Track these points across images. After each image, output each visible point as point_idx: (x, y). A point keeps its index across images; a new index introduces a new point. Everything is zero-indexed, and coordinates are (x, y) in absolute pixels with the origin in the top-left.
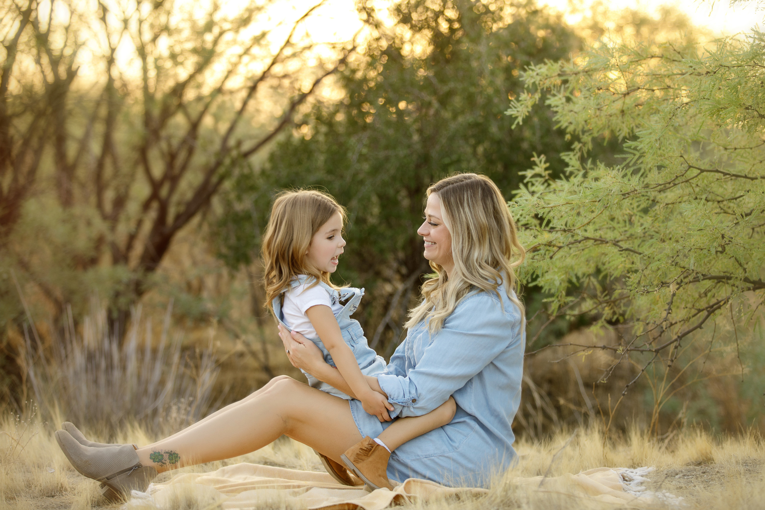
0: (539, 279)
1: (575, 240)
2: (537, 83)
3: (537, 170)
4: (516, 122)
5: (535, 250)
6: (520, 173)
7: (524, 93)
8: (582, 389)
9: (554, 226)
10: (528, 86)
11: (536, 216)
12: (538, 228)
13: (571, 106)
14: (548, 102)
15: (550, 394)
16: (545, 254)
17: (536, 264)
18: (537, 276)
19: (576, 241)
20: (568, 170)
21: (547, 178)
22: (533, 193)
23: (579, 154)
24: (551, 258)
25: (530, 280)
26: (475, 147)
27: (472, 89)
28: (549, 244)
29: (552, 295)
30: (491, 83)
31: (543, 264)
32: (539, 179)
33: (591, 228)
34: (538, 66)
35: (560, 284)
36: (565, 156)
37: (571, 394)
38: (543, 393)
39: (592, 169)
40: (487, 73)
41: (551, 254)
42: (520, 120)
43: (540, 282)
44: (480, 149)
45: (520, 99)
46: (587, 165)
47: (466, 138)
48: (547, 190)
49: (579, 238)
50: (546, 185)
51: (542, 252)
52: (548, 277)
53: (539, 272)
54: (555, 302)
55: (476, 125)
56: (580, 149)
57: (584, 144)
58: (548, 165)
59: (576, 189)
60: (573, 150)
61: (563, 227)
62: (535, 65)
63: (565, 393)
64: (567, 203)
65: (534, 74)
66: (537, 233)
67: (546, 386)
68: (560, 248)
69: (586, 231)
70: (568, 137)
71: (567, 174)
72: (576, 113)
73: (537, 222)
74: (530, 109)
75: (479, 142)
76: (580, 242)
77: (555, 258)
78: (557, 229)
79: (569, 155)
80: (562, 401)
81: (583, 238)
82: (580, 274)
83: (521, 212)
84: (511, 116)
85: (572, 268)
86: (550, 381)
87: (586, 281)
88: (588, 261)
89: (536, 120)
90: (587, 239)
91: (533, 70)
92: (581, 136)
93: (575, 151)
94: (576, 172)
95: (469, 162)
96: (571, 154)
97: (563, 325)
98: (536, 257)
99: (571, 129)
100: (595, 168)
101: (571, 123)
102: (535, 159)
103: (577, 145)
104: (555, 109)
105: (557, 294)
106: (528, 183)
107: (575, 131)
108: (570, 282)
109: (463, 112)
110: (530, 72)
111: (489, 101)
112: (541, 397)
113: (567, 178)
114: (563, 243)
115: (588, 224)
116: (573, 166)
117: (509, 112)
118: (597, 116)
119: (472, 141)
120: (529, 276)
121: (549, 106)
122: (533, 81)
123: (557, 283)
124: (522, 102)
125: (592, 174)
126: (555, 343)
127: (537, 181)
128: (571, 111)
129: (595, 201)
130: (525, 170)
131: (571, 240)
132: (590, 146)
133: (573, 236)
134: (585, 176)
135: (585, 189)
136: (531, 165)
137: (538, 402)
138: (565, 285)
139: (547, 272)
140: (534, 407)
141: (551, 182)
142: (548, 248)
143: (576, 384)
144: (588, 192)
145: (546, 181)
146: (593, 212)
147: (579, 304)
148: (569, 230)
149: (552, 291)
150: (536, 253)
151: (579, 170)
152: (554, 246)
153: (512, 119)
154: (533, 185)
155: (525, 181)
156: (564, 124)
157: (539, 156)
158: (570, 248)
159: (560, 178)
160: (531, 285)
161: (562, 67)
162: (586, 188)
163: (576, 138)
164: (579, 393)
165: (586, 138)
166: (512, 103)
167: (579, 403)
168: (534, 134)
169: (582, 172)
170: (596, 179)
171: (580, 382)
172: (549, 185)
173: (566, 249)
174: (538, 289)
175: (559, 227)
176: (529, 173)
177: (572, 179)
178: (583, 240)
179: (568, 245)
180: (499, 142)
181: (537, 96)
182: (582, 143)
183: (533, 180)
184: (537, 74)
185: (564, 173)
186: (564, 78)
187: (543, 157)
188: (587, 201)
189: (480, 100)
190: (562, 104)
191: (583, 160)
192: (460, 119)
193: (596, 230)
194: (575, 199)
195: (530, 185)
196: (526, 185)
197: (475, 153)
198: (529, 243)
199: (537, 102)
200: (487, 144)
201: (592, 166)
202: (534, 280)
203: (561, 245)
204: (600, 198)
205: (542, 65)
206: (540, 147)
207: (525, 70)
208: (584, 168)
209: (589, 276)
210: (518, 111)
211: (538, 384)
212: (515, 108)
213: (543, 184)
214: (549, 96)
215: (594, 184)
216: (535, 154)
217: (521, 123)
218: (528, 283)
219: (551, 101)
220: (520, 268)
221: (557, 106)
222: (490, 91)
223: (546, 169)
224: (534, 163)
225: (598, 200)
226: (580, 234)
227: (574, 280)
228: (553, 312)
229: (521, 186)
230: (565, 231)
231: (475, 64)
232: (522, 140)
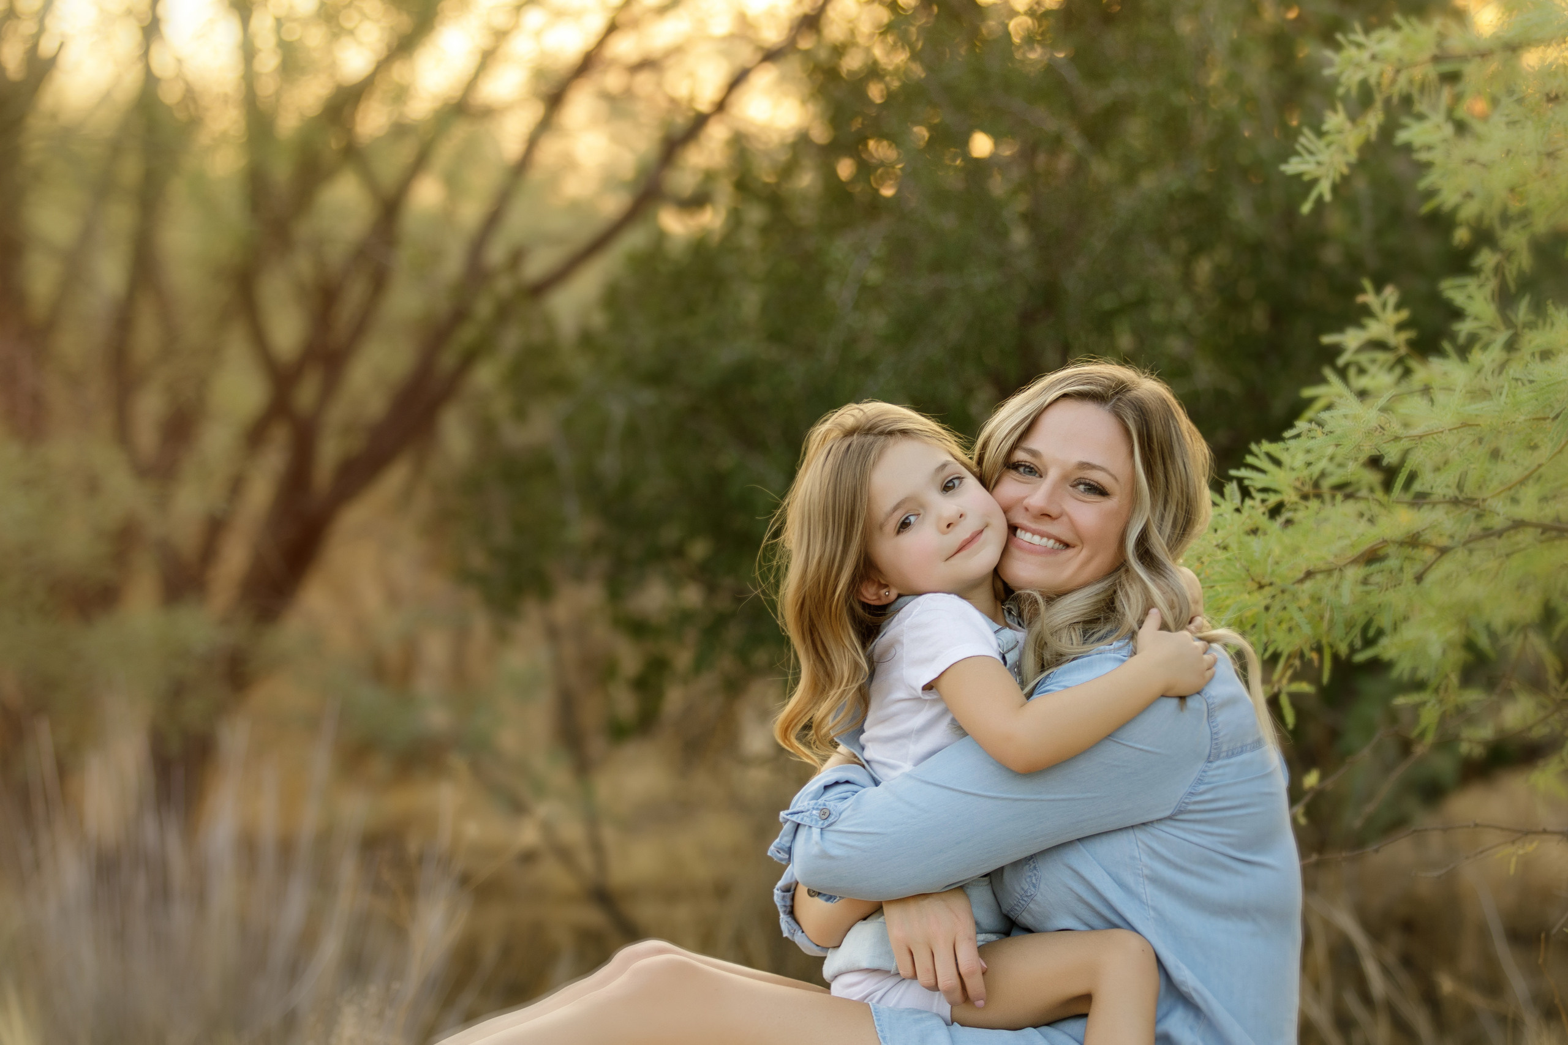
0: (1384, 641)
1: (1485, 529)
2: (1373, 81)
3: (1376, 329)
4: (1314, 195)
5: (1372, 557)
6: (1327, 339)
7: (1334, 110)
8: (1503, 950)
9: (1426, 488)
10: (1348, 91)
11: (1374, 462)
12: (1379, 494)
13: (1468, 147)
14: (1402, 137)
15: (1407, 961)
16: (1401, 569)
17: (1374, 600)
18: (1380, 633)
19: (1488, 533)
20: (1464, 328)
21: (1403, 351)
22: (1362, 394)
23: (1492, 284)
24: (1419, 579)
25: (1358, 643)
26: (1187, 262)
27: (1180, 98)
28: (1413, 541)
29: (1419, 685)
30: (1233, 80)
31: (1396, 599)
32: (1381, 356)
33: (1530, 494)
34: (1376, 35)
35: (1444, 652)
36: (1454, 290)
37: (1469, 961)
38: (1391, 958)
39: (1531, 326)
40: (1220, 49)
41: (1418, 567)
42: (1324, 188)
43: (1387, 648)
44: (1204, 268)
45: (1325, 127)
46: (1517, 315)
47: (1162, 238)
48: (1404, 386)
49: (1497, 522)
50: (1398, 371)
51: (1392, 563)
52: (1410, 633)
53: (1384, 621)
54: (1429, 705)
55: (1193, 199)
56: (1498, 270)
57: (1509, 254)
58: (1404, 314)
59: (1491, 383)
60: (1474, 272)
61: (1452, 492)
62: (1368, 30)
63: (1450, 958)
64: (1464, 425)
65: (1365, 56)
66: (1376, 509)
67: (1396, 940)
68: (1443, 551)
69: (1515, 501)
70: (1461, 235)
71: (1462, 339)
72: (1484, 166)
73: (1373, 477)
74: (1353, 156)
75: (1197, 249)
76: (1500, 534)
77: (1431, 578)
78: (1434, 498)
79: (1464, 286)
80: (1447, 985)
81: (1509, 523)
82: (1498, 624)
83: (1330, 450)
84: (1299, 176)
85: (1477, 607)
86: (1408, 926)
87: (1514, 643)
88: (1520, 587)
89: (1361, 185)
90: (1518, 525)
91: (1359, 46)
92: (1499, 232)
93: (1483, 276)
94: (1486, 335)
95: (1170, 303)
96: (1471, 283)
97: (1444, 766)
98: (1377, 578)
99: (1469, 211)
100: (1540, 322)
101: (1469, 195)
102: (1369, 298)
103: (1486, 259)
104: (1423, 156)
105: (1434, 682)
106: (1347, 366)
107: (1480, 218)
108: (1470, 645)
109: (1153, 162)
110: (1351, 52)
111: (1227, 131)
112: (1386, 970)
113: (1463, 352)
114: (1452, 537)
115: (1523, 482)
116: (1476, 318)
117: (1293, 167)
118: (1545, 176)
119: (1180, 245)
120: (1357, 631)
121: (1408, 148)
122: (1359, 76)
123: (1435, 651)
124: (1329, 138)
125: (1535, 339)
126: (1423, 819)
127: (1373, 361)
128: (1471, 161)
129: (1545, 419)
130: (1340, 329)
131: (1474, 528)
132: (1525, 260)
133: (1479, 517)
134: (1511, 346)
135: (1513, 383)
136: (1359, 315)
137: (1378, 984)
138: (1458, 656)
139: (1406, 618)
140: (1366, 998)
141: (1413, 364)
142: (1409, 551)
143: (1483, 932)
144: (1524, 393)
145: (1400, 361)
146: (1535, 447)
147: (1495, 710)
148: (1470, 502)
149: (1422, 673)
150: (1375, 567)
151: (1492, 329)
152: (1427, 545)
153: (1304, 185)
154: (1362, 371)
155: (1341, 361)
156: (1449, 198)
157: (1379, 289)
158: (1471, 551)
159: (1441, 353)
160: (1360, 657)
161: (1442, 36)
162: (1517, 380)
163: (1484, 237)
164: (1490, 961)
165: (1514, 238)
166: (1302, 140)
167: (1494, 986)
168: (1356, 222)
169: (1502, 336)
170: (1546, 355)
171: (1496, 929)
172: (1407, 372)
173: (1460, 554)
174: (1377, 666)
175: (1439, 492)
176: (1351, 339)
177: (1477, 356)
178: (1508, 529)
179: (1465, 544)
180: (1256, 249)
181: (1373, 120)
182: (1502, 251)
183: (1364, 358)
184: (1374, 57)
185: (1453, 337)
186: (1447, 67)
187: (1391, 294)
188: (1522, 418)
189: (1202, 130)
190: (1445, 141)
191: (1505, 299)
192: (1148, 182)
193: (1544, 499)
194: (1485, 411)
195: (1352, 372)
196: (1342, 373)
197: (1187, 279)
198: (1354, 538)
199: (1373, 137)
200: (1222, 254)
201: (1531, 317)
202: (1369, 642)
203: (1444, 542)
204: (1556, 411)
205: (1386, 32)
206: (1373, 261)
207: (1338, 47)
208: (1508, 323)
209: (1525, 628)
210: (1319, 163)
211: (1375, 932)
212: (1311, 153)
213: (1391, 369)
214: (1405, 120)
215: (1540, 370)
216: (1367, 284)
217: (1328, 197)
218: (1353, 650)
219: (1412, 133)
220: (1332, 610)
221: (1429, 148)
222: (1231, 103)
223: (1400, 327)
224: (1366, 311)
225: (1552, 415)
226: (1501, 511)
227: (1483, 642)
228: (1422, 735)
229: (1328, 372)
230: (1455, 502)
231: (1185, 27)
232: (1322, 239)
